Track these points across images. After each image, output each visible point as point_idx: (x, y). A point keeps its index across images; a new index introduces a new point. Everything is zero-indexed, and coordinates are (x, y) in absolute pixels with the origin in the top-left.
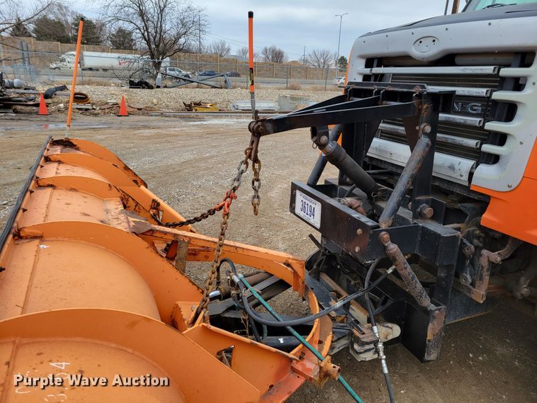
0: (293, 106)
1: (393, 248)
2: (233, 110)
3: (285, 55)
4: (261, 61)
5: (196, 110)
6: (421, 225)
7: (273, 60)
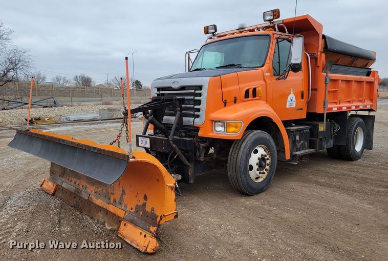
0: (110, 115)
2: (65, 121)
3: (92, 80)
4: (73, 85)
5: (37, 123)
6: (182, 139)
7: (83, 85)
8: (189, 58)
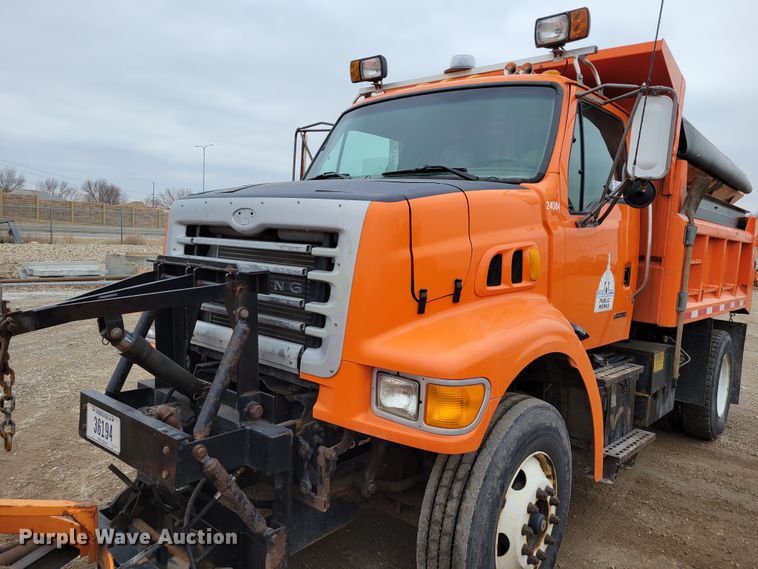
0: (130, 269)
1: (212, 463)
2: (22, 277)
3: (122, 193)
4: (81, 200)
6: (248, 428)
7: (101, 199)
8: (304, 145)
